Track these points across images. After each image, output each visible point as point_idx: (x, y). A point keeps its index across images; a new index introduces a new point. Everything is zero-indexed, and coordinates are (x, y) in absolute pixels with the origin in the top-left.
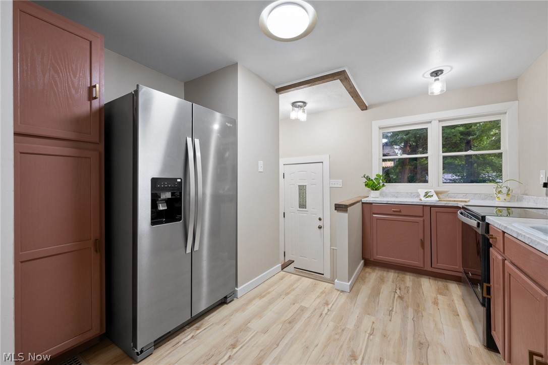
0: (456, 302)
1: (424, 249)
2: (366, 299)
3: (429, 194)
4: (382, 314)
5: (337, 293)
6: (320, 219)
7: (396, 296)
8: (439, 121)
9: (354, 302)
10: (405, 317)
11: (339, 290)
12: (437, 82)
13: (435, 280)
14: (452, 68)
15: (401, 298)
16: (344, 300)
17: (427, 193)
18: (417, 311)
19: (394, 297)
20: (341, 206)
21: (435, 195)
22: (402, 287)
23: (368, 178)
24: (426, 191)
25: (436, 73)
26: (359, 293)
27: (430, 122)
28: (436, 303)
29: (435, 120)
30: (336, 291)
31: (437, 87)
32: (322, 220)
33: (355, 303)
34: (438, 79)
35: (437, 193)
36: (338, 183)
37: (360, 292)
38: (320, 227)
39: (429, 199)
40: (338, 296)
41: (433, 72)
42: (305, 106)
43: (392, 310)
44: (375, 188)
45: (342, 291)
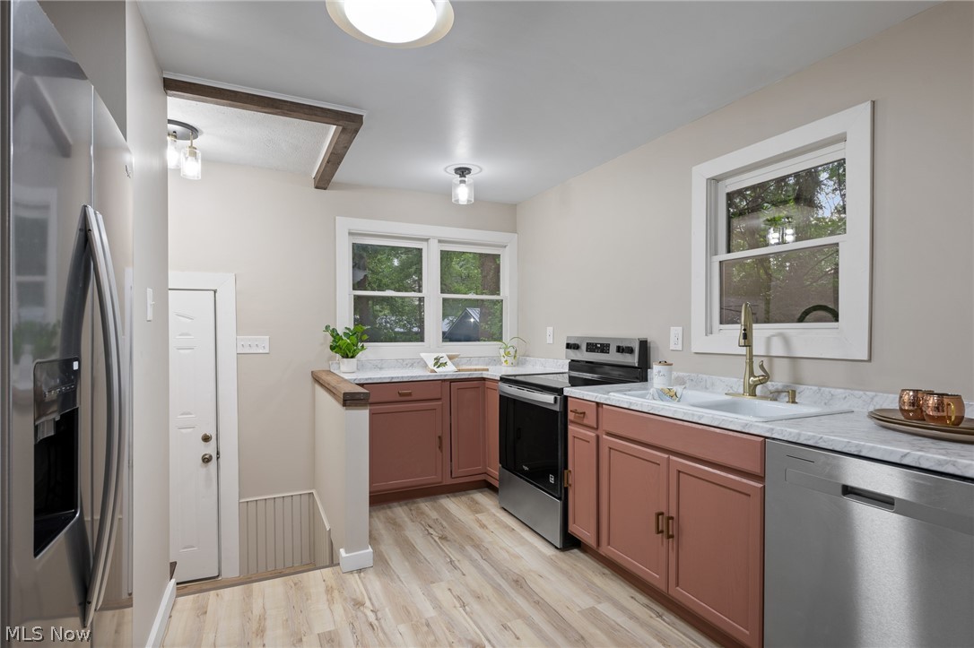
0: (498, 515)
1: (442, 451)
2: (407, 564)
3: (442, 361)
4: (448, 574)
5: (354, 580)
6: (206, 439)
7: (437, 539)
8: (440, 241)
9: (395, 577)
10: (472, 561)
11: (351, 572)
12: (463, 185)
13: (455, 496)
14: (481, 170)
15: (443, 538)
16: (378, 583)
17: (437, 359)
18: (477, 546)
19: (435, 541)
20: (357, 397)
21: (449, 363)
22: (431, 523)
23: (334, 334)
24: (436, 355)
25: (462, 172)
26: (386, 561)
27: (427, 240)
28: (483, 526)
29: (434, 238)
30: (349, 577)
31: (463, 194)
32: (213, 441)
33: (399, 578)
34: (464, 182)
35: (451, 358)
36: (261, 344)
37: (386, 557)
38: (206, 460)
39: (441, 369)
40: (362, 581)
41: (460, 169)
42: (196, 137)
43: (451, 562)
44: (348, 353)
45: (360, 571)
